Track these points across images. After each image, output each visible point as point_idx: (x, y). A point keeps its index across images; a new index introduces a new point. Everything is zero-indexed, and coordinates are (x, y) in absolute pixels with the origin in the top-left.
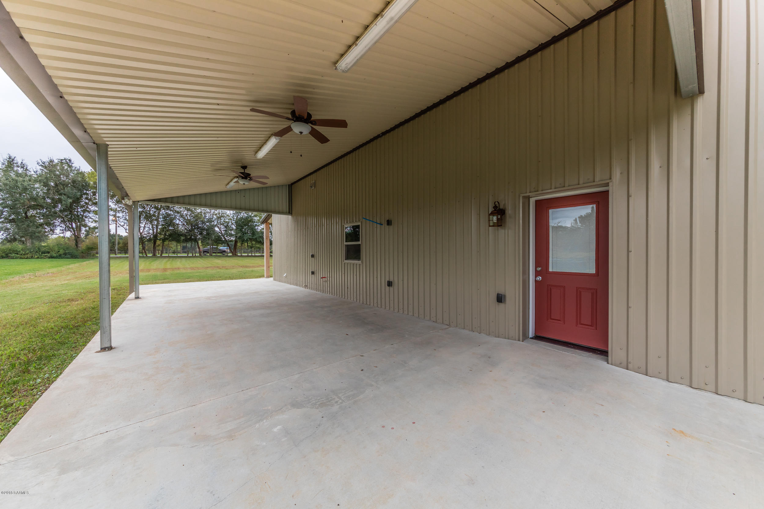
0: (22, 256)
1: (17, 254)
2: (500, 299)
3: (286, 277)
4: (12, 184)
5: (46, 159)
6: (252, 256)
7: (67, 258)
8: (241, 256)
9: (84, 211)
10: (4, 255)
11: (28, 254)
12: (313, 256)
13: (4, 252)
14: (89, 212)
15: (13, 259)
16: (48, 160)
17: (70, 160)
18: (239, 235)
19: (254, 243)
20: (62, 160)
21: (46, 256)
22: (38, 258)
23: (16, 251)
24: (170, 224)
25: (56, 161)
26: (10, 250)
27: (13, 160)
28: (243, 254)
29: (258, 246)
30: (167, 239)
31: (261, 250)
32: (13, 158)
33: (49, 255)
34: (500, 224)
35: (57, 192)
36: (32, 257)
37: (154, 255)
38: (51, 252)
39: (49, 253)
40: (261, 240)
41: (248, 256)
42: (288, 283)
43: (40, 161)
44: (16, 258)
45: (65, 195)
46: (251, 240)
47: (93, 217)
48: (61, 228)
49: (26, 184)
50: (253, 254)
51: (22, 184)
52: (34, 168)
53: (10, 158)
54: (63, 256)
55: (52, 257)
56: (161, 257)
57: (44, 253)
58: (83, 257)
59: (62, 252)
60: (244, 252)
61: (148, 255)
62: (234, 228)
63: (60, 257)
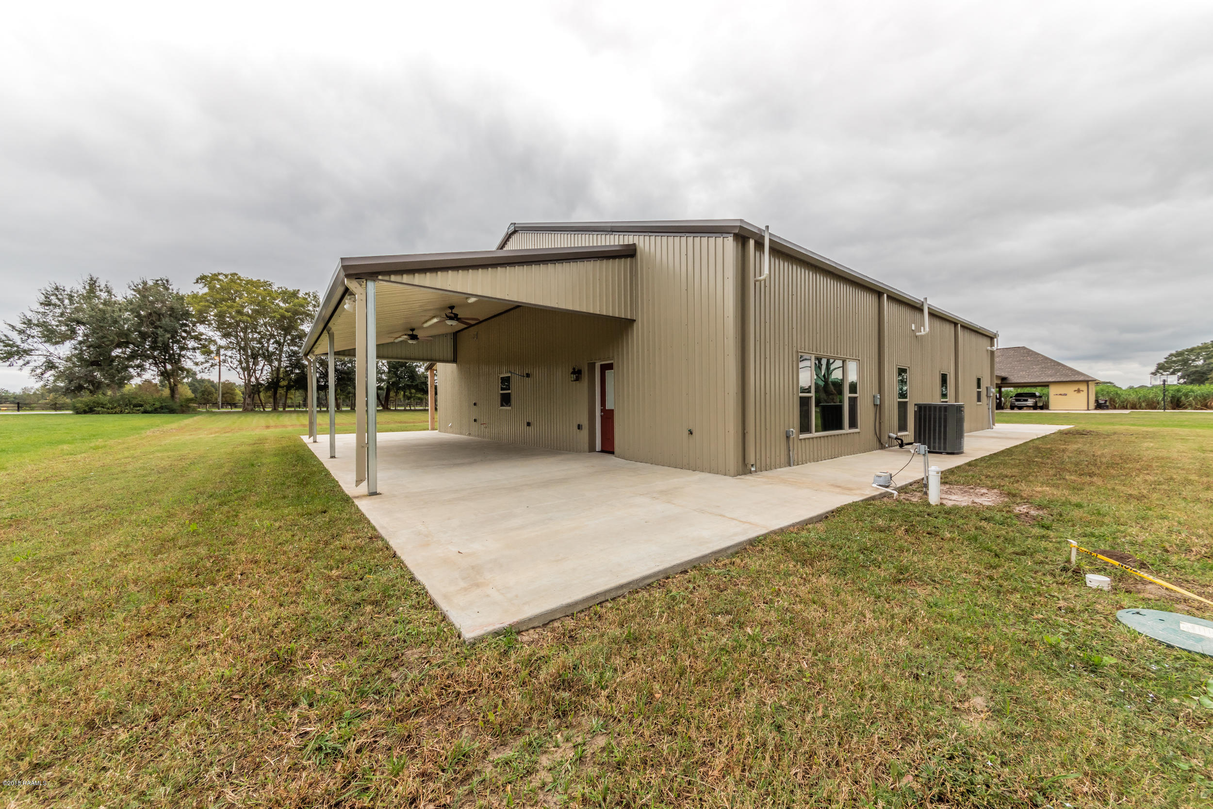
0: (110, 411)
1: (103, 407)
2: (579, 427)
3: (451, 427)
4: (99, 315)
5: (138, 281)
6: (411, 410)
7: (163, 413)
8: (396, 410)
9: (182, 348)
10: (87, 409)
11: (115, 408)
12: (475, 404)
13: (88, 405)
14: (188, 349)
15: (99, 414)
16: (140, 281)
17: (167, 281)
18: (394, 380)
19: (413, 391)
20: (157, 281)
21: (138, 410)
22: (129, 413)
23: (102, 404)
24: (297, 365)
25: (150, 283)
26: (94, 402)
27: (95, 282)
28: (399, 408)
29: (419, 395)
30: (293, 387)
31: (422, 401)
32: (95, 279)
33: (142, 409)
34: (577, 379)
35: (152, 324)
36: (121, 412)
37: (275, 409)
38: (145, 405)
39: (141, 406)
40: (424, 386)
41: (405, 410)
42: (452, 433)
43: (131, 284)
44: (103, 413)
45: (161, 327)
46: (409, 387)
47: (191, 357)
48: (152, 372)
49: (116, 315)
50: (412, 408)
51: (111, 316)
52: (122, 293)
53: (91, 279)
54: (159, 410)
55: (145, 412)
56: (284, 411)
57: (135, 406)
58: (183, 412)
59: (158, 405)
60: (399, 405)
61: (267, 410)
62: (386, 370)
63: (156, 411)
